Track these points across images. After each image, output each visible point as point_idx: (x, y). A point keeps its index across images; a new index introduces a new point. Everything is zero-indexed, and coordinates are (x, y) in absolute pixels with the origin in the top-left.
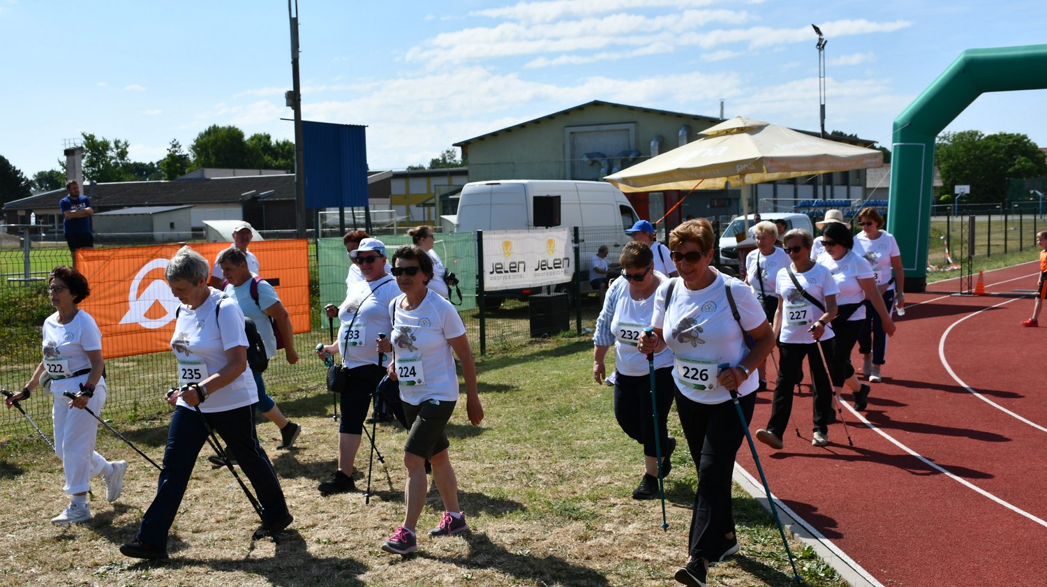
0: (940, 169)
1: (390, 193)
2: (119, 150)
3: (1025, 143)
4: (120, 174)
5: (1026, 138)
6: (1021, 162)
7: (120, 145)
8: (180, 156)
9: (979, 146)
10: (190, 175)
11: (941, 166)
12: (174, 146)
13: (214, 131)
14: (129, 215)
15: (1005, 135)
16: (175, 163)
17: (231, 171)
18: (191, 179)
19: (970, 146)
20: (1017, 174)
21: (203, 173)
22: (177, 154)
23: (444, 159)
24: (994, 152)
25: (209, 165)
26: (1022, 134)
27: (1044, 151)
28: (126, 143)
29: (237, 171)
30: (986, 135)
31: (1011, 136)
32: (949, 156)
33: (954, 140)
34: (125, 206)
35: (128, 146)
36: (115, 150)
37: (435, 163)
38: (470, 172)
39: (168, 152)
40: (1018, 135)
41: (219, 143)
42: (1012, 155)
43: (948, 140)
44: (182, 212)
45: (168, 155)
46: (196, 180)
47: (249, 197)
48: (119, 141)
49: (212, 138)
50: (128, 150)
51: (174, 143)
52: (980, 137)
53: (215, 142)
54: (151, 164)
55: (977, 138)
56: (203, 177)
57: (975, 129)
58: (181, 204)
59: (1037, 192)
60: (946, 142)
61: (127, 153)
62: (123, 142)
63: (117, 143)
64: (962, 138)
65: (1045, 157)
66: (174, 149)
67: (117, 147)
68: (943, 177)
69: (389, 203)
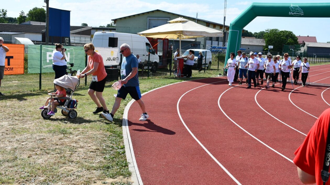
0: (265, 40)
1: (91, 34)
2: (4, 13)
3: (292, 34)
4: (3, 20)
5: (292, 33)
6: (290, 40)
7: (4, 11)
8: (24, 16)
9: (278, 34)
10: (27, 23)
11: (266, 39)
12: (22, 13)
13: (35, 9)
14: (4, 34)
15: (286, 31)
16: (22, 19)
17: (40, 22)
18: (26, 24)
19: (275, 34)
20: (289, 44)
21: (30, 23)
22: (23, 15)
23: (112, 24)
24: (282, 36)
25: (32, 20)
26: (291, 31)
27: (297, 37)
28: (6, 11)
29: (41, 23)
30: (280, 31)
31: (288, 32)
32: (268, 36)
33: (270, 31)
34: (3, 31)
35: (7, 12)
36: (2, 12)
37: (109, 25)
38: (116, 29)
39: (20, 15)
40: (290, 31)
41: (36, 13)
42: (287, 37)
43: (268, 31)
44: (21, 34)
45: (20, 16)
46: (27, 25)
47: (44, 32)
48: (4, 10)
49: (35, 11)
50: (7, 13)
51: (22, 12)
52: (278, 31)
53: (35, 12)
54: (15, 18)
55: (277, 31)
56: (30, 24)
57: (277, 29)
58: (22, 32)
59: (292, 49)
60: (268, 32)
61: (6, 14)
62: (5, 10)
63: (3, 10)
64: (273, 31)
65: (297, 39)
66: (22, 14)
67: (3, 12)
68: (266, 43)
69: (90, 37)
